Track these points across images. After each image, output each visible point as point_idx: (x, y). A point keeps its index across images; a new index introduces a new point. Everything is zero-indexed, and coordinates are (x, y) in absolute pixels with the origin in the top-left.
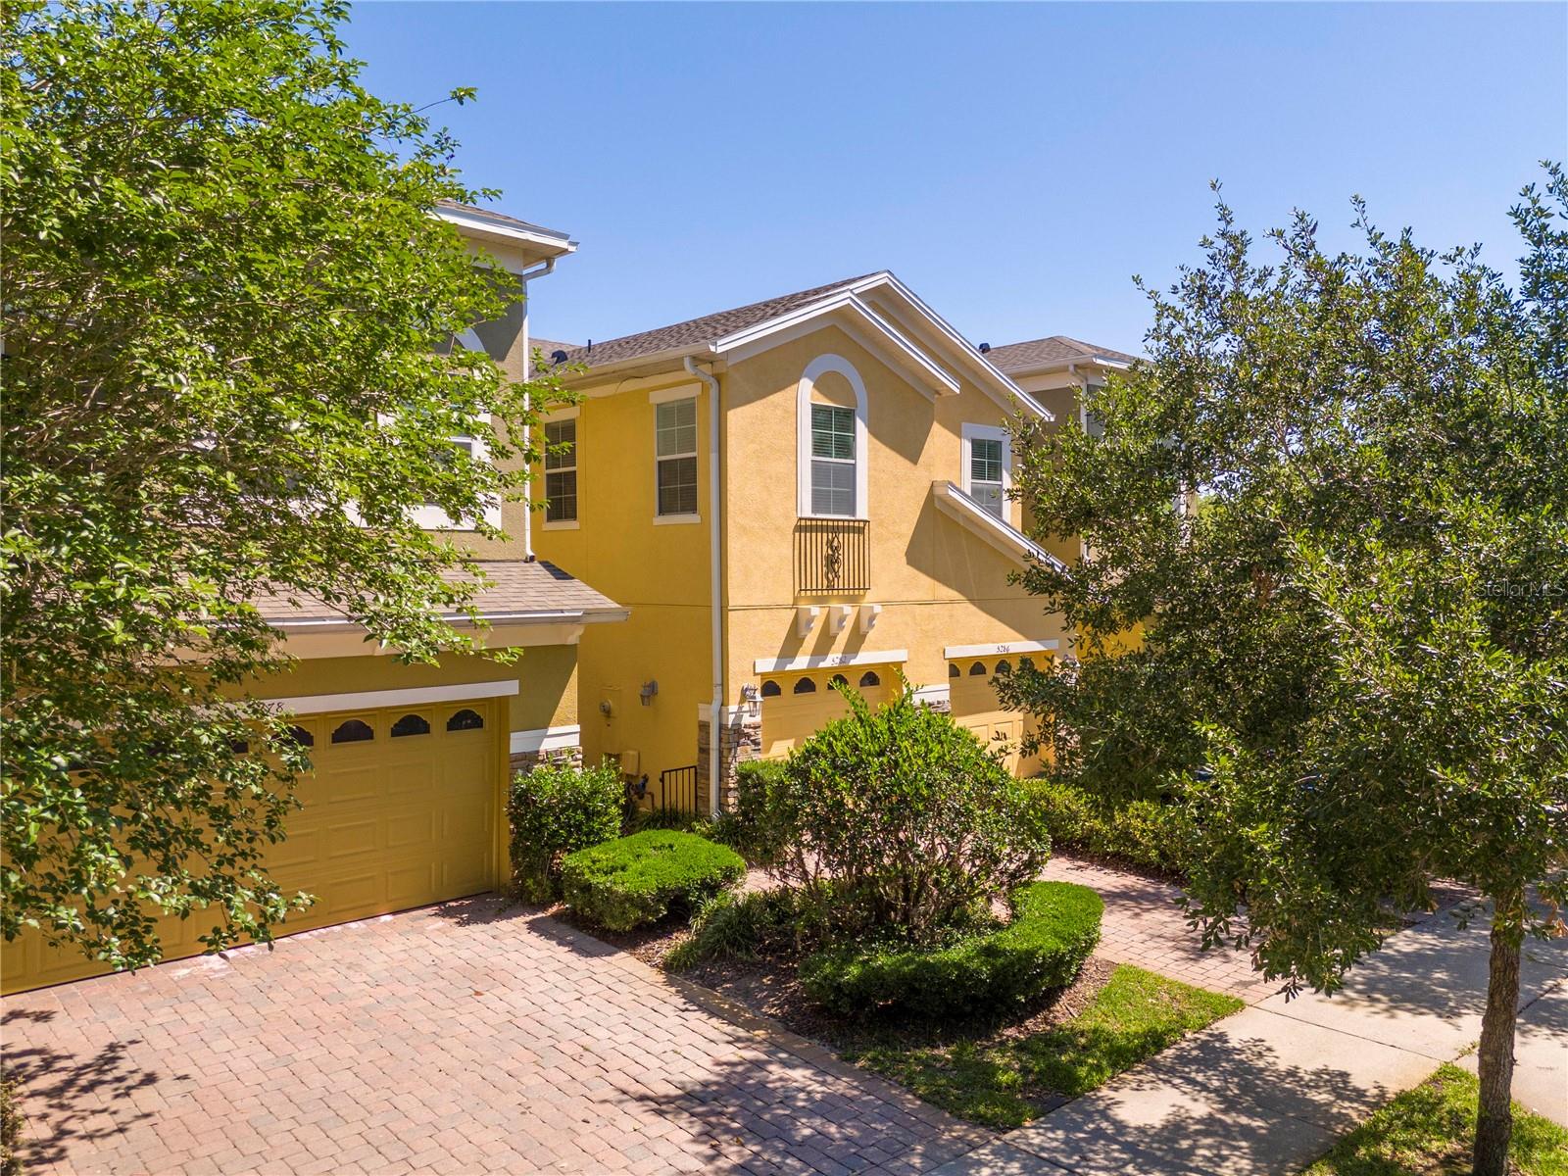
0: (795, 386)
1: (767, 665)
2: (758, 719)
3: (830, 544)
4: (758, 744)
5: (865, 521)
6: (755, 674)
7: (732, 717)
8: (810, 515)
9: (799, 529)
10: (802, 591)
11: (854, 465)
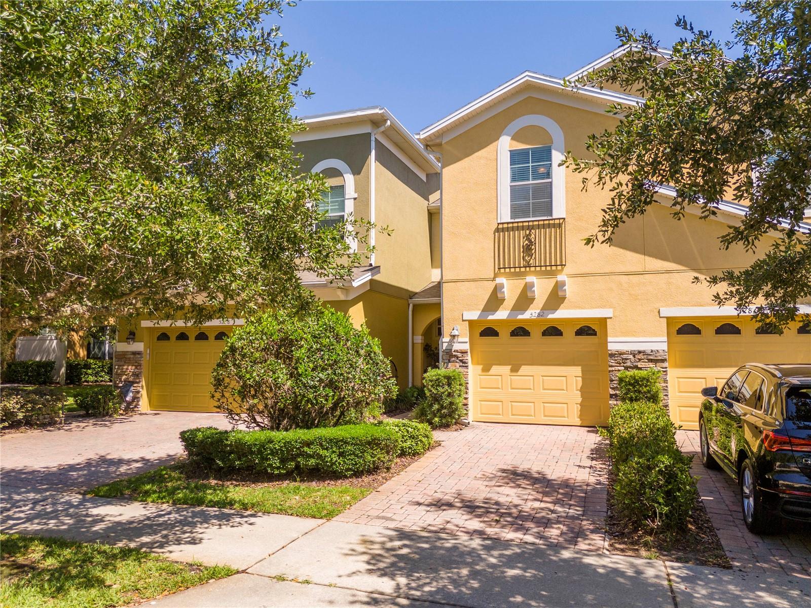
0: (495, 144)
1: (474, 315)
2: (466, 347)
3: (528, 237)
4: (465, 363)
5: (564, 219)
6: (463, 321)
7: (445, 345)
8: (510, 221)
9: (497, 230)
10: (500, 269)
11: (551, 183)
